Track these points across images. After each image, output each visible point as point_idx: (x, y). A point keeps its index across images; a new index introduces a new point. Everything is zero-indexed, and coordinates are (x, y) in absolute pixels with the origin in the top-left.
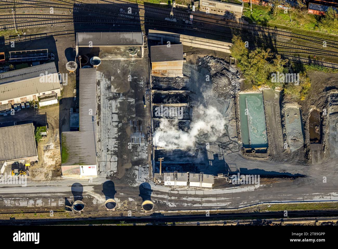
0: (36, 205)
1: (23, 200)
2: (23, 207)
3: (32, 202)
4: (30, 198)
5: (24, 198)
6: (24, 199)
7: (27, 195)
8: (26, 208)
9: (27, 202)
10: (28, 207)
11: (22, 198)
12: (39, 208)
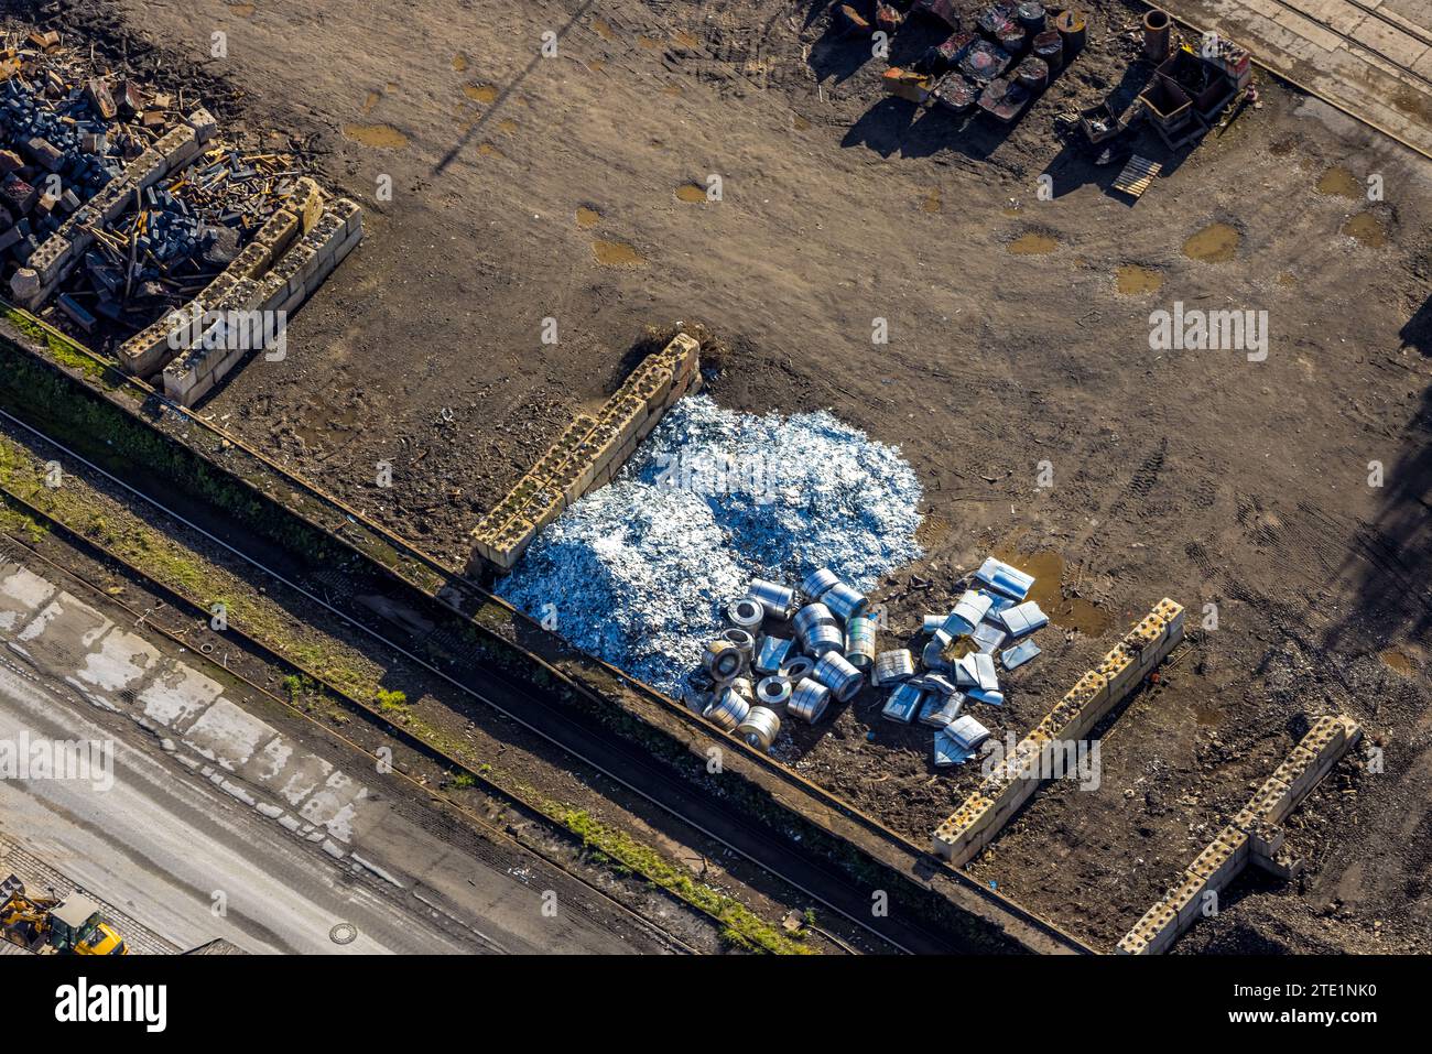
0: (151, 663)
1: (209, 754)
2: (258, 705)
3: (162, 704)
4: (151, 734)
5: (193, 764)
6: (198, 757)
7: (150, 768)
8: (240, 689)
9: (194, 721)
10: (219, 688)
11: (207, 771)
12: (152, 632)
